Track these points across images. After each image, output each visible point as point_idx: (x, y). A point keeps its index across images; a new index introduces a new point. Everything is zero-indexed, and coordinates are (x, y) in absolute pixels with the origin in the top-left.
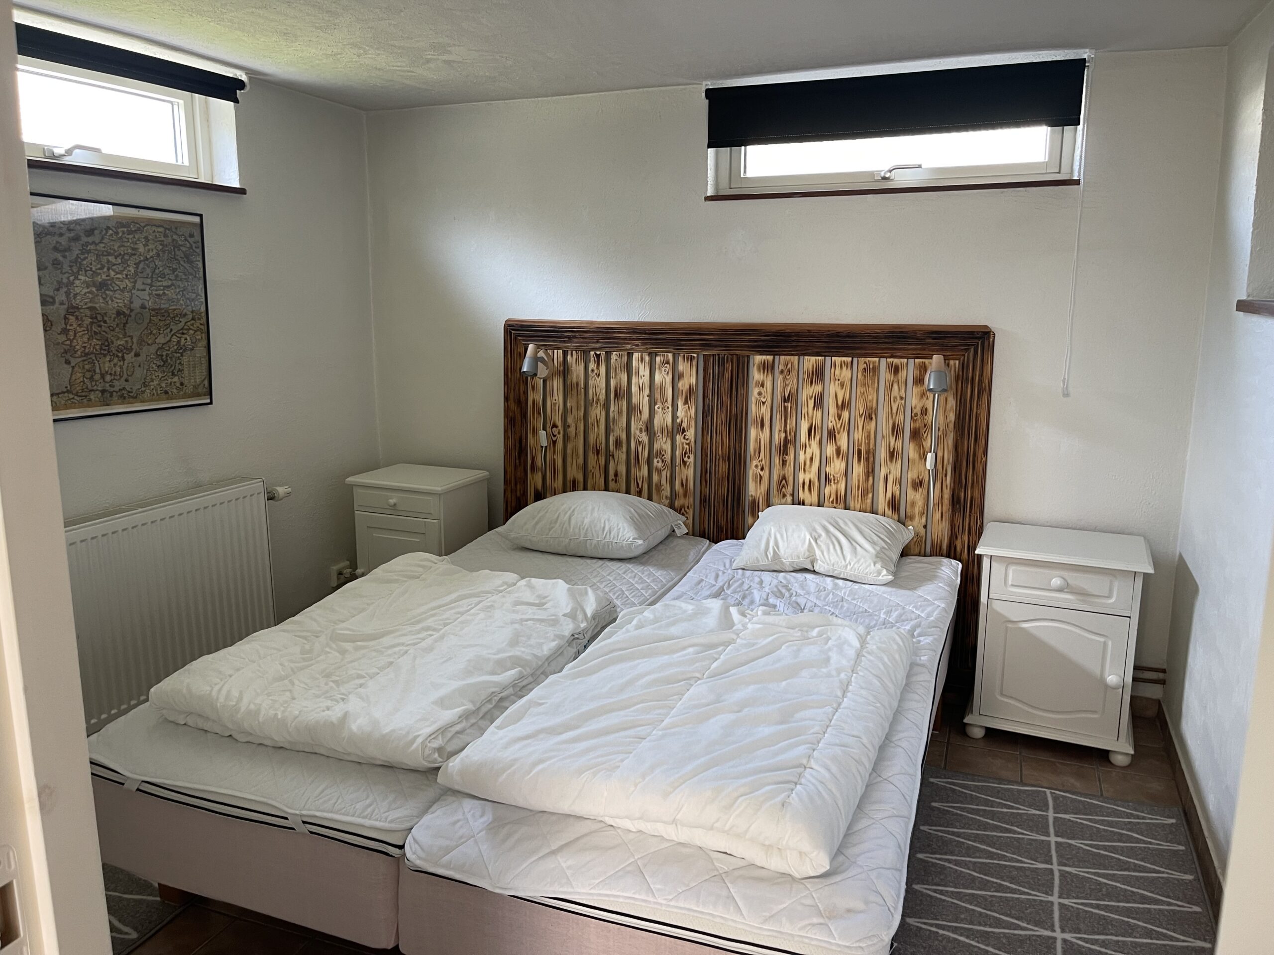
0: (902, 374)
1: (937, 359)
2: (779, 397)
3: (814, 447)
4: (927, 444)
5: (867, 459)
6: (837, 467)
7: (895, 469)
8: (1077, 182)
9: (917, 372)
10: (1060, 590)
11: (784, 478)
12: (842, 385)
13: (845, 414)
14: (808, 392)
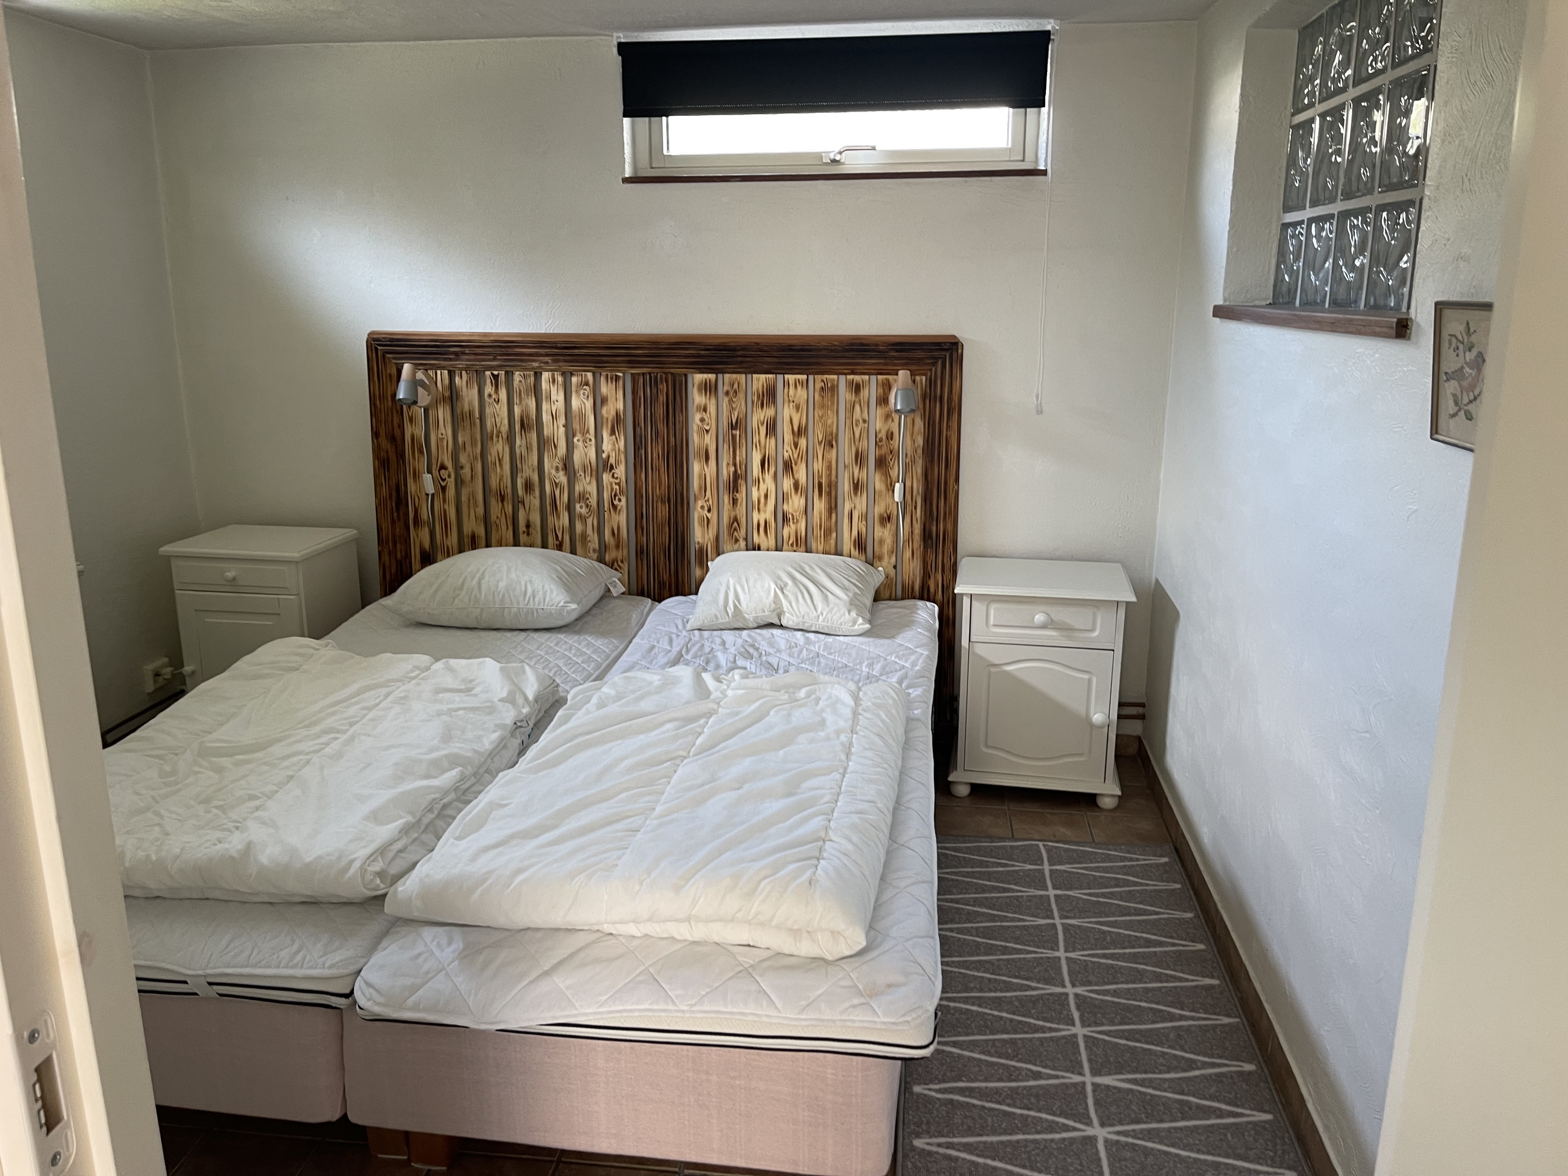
0: (864, 393)
1: (903, 375)
2: (726, 424)
3: (768, 483)
4: (894, 473)
5: (829, 494)
6: (796, 503)
7: (861, 503)
8: (1044, 173)
9: (880, 391)
10: (1044, 627)
11: (736, 519)
12: (798, 408)
13: (803, 442)
14: (759, 417)
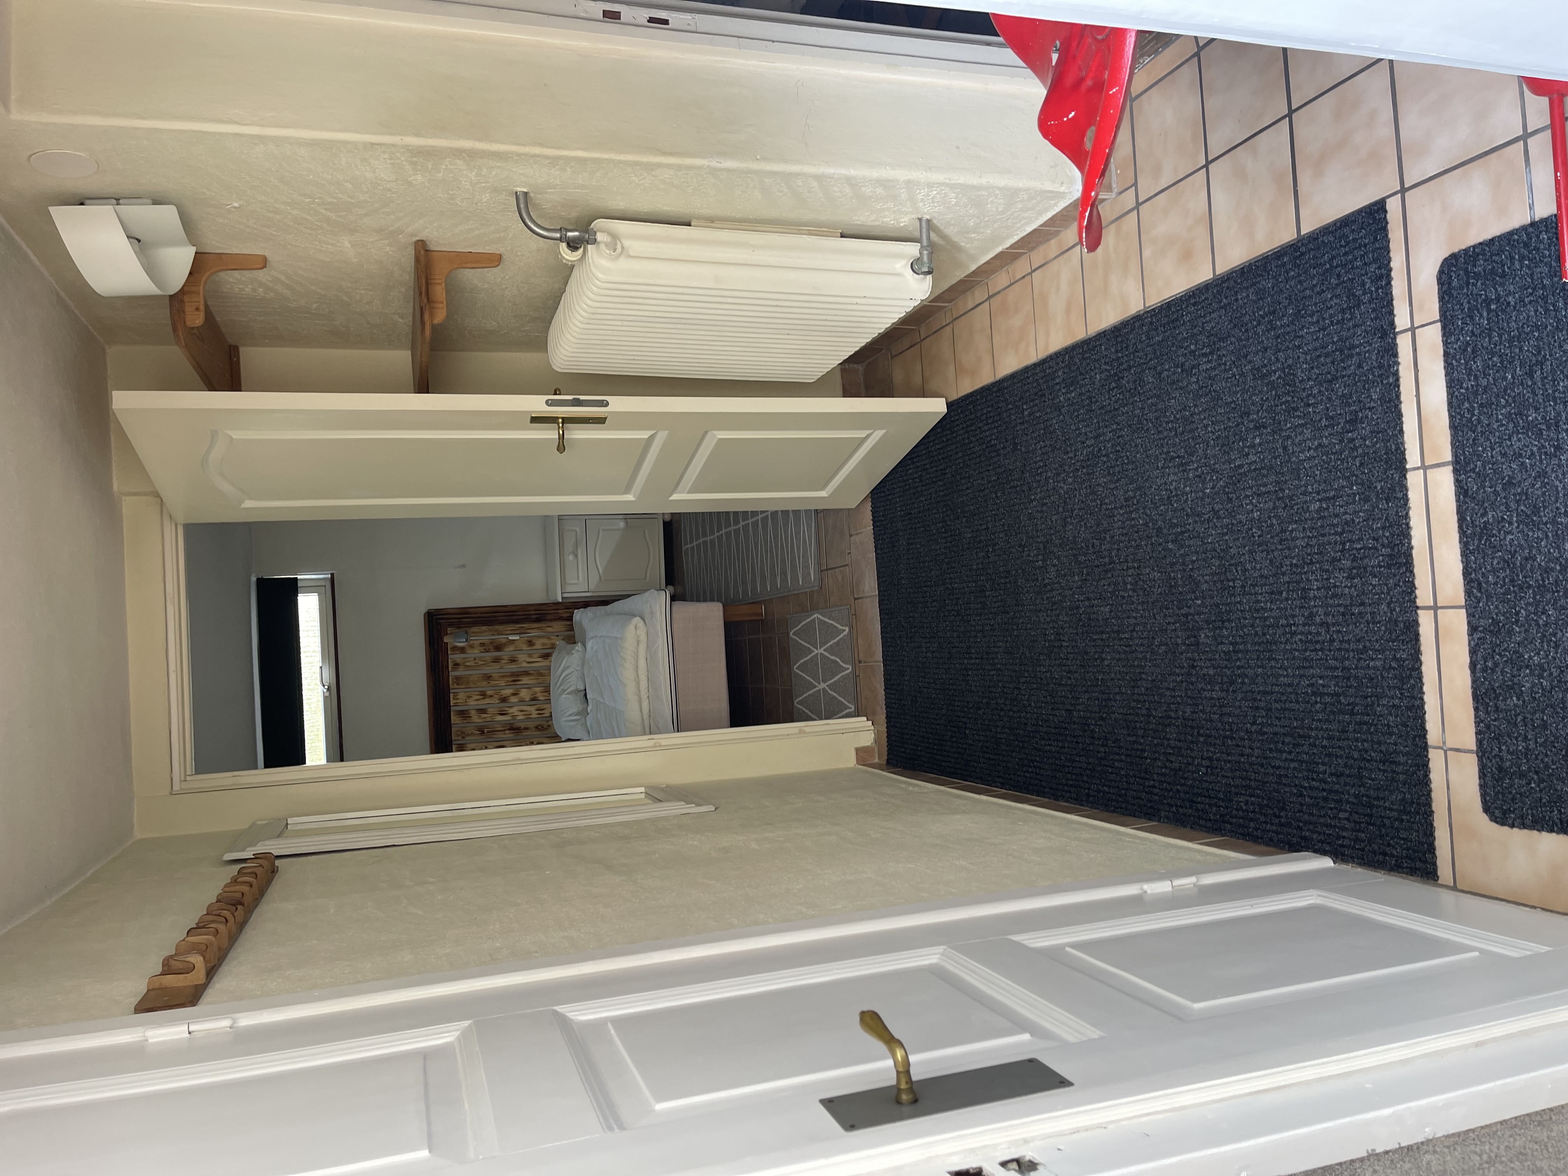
0: (458, 661)
1: (446, 639)
2: (481, 737)
3: (514, 710)
4: (504, 641)
5: (518, 676)
6: (525, 694)
7: (522, 658)
8: (332, 575)
9: (457, 652)
12: (469, 697)
14: (476, 718)
